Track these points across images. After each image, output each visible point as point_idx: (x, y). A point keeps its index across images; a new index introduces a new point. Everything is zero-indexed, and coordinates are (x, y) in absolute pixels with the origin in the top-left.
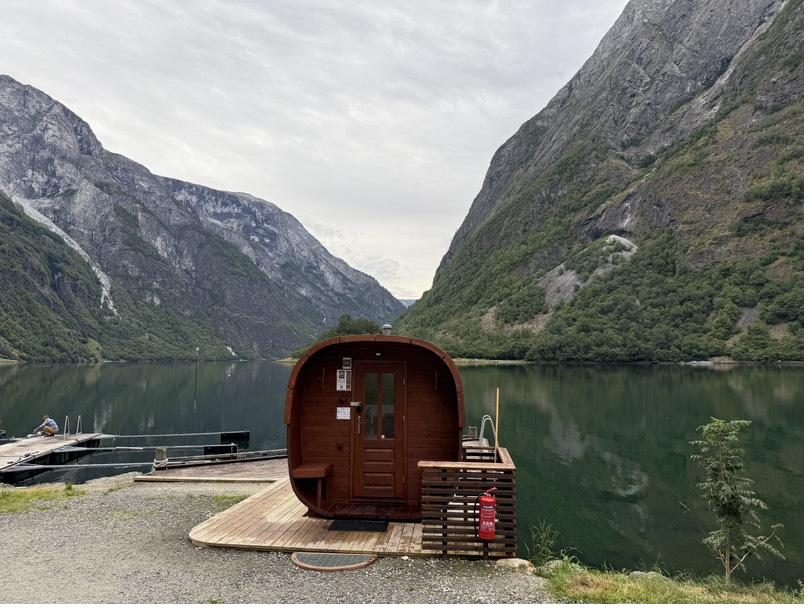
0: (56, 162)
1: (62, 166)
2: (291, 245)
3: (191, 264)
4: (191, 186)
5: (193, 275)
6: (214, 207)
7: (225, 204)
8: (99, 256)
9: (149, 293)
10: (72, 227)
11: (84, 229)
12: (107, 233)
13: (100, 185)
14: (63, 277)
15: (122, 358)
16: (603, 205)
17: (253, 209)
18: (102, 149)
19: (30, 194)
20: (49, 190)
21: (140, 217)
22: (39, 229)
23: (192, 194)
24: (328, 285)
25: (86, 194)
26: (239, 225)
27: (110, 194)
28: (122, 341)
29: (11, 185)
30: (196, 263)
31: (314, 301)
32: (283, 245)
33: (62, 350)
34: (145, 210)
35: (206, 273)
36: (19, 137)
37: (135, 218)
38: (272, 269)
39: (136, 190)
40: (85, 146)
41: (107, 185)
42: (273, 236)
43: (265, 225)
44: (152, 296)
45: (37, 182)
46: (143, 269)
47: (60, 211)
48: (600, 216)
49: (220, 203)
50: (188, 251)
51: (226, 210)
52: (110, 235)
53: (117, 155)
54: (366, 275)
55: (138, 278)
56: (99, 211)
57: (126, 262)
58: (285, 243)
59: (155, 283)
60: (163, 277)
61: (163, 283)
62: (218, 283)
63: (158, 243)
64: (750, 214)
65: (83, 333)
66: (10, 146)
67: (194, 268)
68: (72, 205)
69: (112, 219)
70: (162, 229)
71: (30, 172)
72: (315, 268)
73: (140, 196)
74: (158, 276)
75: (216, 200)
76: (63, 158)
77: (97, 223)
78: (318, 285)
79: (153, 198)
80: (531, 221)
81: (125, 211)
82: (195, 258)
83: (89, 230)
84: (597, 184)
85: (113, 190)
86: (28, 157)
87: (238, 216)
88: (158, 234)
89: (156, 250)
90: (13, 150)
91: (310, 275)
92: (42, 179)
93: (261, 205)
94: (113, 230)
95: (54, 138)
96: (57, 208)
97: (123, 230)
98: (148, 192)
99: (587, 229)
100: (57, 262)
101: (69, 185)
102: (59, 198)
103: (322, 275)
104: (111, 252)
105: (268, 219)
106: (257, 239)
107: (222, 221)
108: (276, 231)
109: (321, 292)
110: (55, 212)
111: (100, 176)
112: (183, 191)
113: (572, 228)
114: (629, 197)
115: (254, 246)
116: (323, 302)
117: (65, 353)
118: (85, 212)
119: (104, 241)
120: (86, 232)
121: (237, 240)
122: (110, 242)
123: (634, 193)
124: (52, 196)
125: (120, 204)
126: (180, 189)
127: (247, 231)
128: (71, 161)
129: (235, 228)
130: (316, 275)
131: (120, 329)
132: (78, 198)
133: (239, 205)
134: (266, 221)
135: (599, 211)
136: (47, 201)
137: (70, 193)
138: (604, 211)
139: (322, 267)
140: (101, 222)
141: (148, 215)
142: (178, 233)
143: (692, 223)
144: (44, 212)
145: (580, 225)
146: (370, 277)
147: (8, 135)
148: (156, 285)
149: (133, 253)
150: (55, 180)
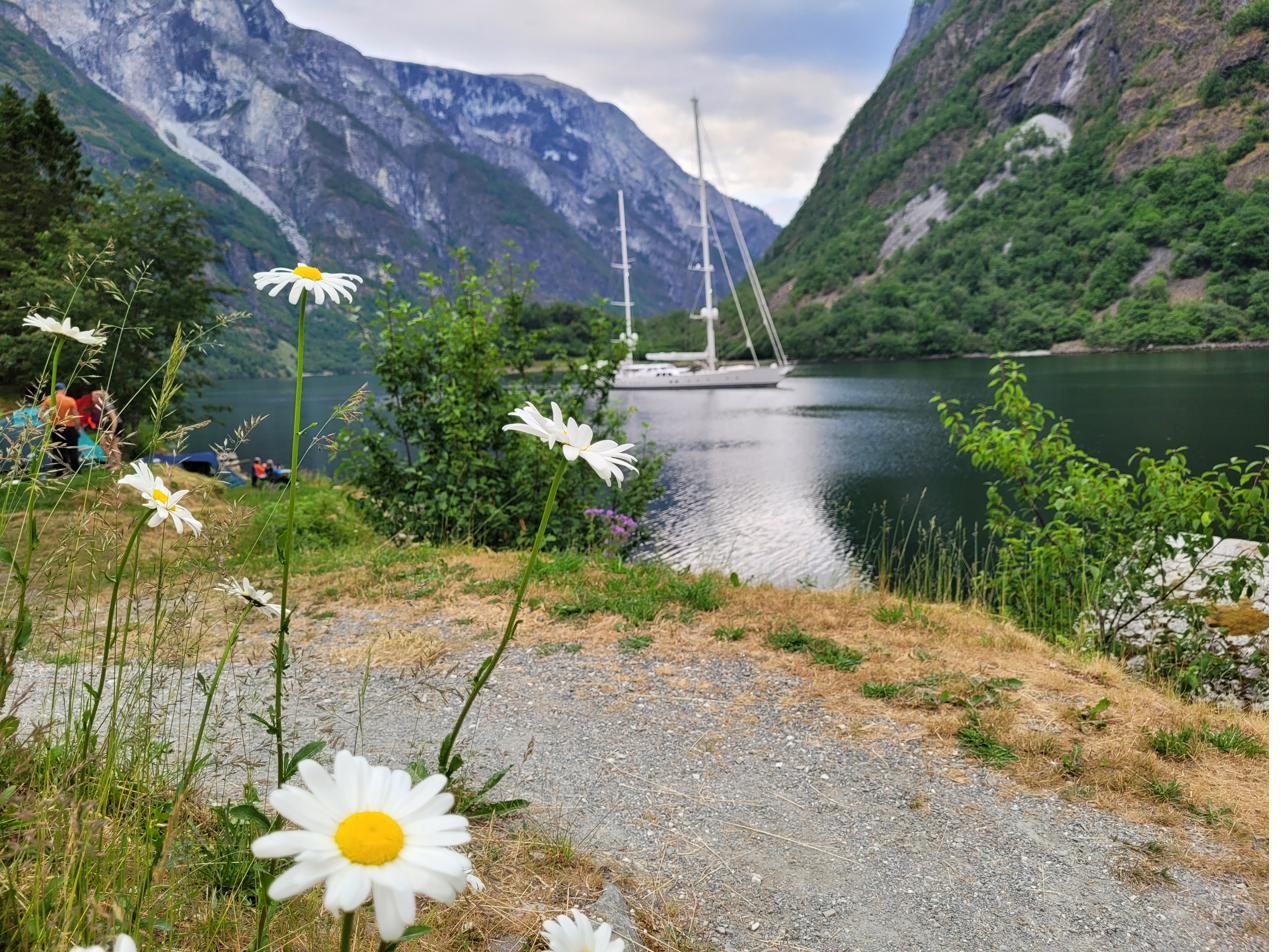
0: (214, 55)
1: (224, 60)
2: (612, 162)
3: (438, 211)
4: (439, 72)
5: (444, 228)
6: (481, 106)
7: (498, 99)
8: (294, 207)
9: (372, 264)
10: (250, 164)
11: (268, 164)
12: (300, 169)
13: (282, 89)
14: (232, 248)
15: (326, 368)
16: (1037, 56)
17: (546, 104)
18: (286, 23)
19: (185, 114)
20: (210, 104)
21: (348, 139)
22: (192, 172)
23: (442, 86)
24: (679, 230)
25: (264, 105)
26: (523, 135)
27: (299, 102)
28: (331, 343)
29: (156, 101)
30: (446, 210)
31: (654, 261)
32: (599, 164)
33: (233, 361)
34: (356, 124)
35: (461, 225)
36: (153, 18)
37: (342, 140)
38: (581, 207)
39: (344, 91)
40: (258, 21)
41: (294, 87)
42: (582, 148)
43: (569, 130)
44: (376, 268)
45: (192, 92)
46: (358, 226)
47: (229, 138)
48: (1028, 78)
49: (490, 99)
50: (432, 188)
51: (501, 109)
52: (305, 172)
53: (310, 32)
54: (749, 207)
55: (351, 241)
56: (286, 134)
57: (330, 216)
58: (604, 159)
59: (379, 248)
60: (390, 236)
61: (392, 247)
62: (481, 240)
63: (382, 179)
64: (1236, 60)
65: (269, 332)
66: (143, 36)
67: (443, 217)
68: (246, 128)
69: (305, 146)
70: (387, 155)
71: (179, 77)
72: (654, 200)
73: (349, 101)
74: (382, 236)
75: (484, 94)
76: (223, 47)
77: (285, 153)
78: (662, 230)
79: (372, 102)
80: (926, 95)
81: (324, 129)
82: (443, 201)
83: (275, 167)
84: (1039, 12)
85: (303, 94)
86: (173, 52)
87: (523, 119)
88: (381, 164)
89: (378, 192)
90: (149, 42)
91: (648, 214)
92: (198, 86)
93: (559, 92)
94: (307, 163)
95: (207, 14)
96: (225, 133)
97: (323, 164)
98: (363, 93)
99: (1004, 105)
100: (223, 224)
101: (239, 93)
102: (227, 117)
103: (669, 211)
104: (308, 200)
105: (573, 115)
106: (556, 157)
107: (496, 129)
108: (586, 138)
109: (667, 242)
110: (223, 140)
111: (281, 73)
112: (428, 83)
113: (982, 104)
114: (1080, 34)
115: (549, 169)
116: (669, 261)
117: (238, 366)
118: (267, 136)
119: (298, 182)
120: (271, 170)
121: (518, 161)
122: (306, 184)
123: (1089, 27)
124: (216, 115)
125: (317, 118)
126: (423, 82)
127: (538, 144)
128: (235, 51)
129: (518, 140)
130: (657, 214)
131: (327, 325)
132: (253, 114)
133: (522, 98)
134: (569, 122)
135: (1027, 69)
136: (210, 124)
137: (242, 106)
138: (1034, 68)
139: (669, 197)
140: (290, 152)
141: (362, 134)
142: (415, 160)
143: (1144, 84)
144: (208, 141)
145: (996, 97)
146: (755, 209)
147: (138, 17)
148: (381, 251)
149: (338, 199)
150: (217, 87)
